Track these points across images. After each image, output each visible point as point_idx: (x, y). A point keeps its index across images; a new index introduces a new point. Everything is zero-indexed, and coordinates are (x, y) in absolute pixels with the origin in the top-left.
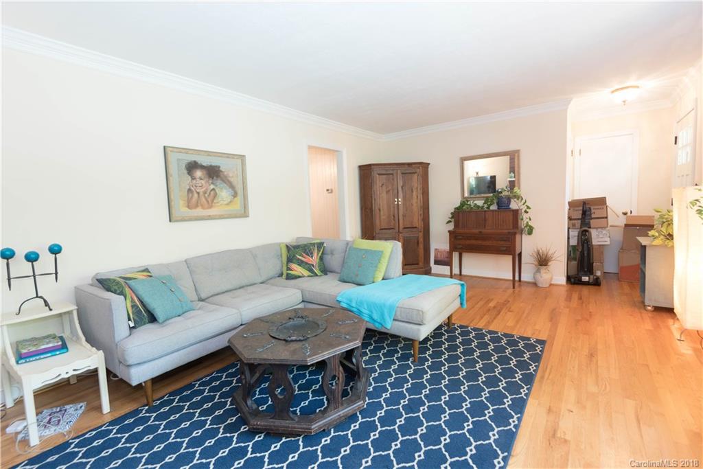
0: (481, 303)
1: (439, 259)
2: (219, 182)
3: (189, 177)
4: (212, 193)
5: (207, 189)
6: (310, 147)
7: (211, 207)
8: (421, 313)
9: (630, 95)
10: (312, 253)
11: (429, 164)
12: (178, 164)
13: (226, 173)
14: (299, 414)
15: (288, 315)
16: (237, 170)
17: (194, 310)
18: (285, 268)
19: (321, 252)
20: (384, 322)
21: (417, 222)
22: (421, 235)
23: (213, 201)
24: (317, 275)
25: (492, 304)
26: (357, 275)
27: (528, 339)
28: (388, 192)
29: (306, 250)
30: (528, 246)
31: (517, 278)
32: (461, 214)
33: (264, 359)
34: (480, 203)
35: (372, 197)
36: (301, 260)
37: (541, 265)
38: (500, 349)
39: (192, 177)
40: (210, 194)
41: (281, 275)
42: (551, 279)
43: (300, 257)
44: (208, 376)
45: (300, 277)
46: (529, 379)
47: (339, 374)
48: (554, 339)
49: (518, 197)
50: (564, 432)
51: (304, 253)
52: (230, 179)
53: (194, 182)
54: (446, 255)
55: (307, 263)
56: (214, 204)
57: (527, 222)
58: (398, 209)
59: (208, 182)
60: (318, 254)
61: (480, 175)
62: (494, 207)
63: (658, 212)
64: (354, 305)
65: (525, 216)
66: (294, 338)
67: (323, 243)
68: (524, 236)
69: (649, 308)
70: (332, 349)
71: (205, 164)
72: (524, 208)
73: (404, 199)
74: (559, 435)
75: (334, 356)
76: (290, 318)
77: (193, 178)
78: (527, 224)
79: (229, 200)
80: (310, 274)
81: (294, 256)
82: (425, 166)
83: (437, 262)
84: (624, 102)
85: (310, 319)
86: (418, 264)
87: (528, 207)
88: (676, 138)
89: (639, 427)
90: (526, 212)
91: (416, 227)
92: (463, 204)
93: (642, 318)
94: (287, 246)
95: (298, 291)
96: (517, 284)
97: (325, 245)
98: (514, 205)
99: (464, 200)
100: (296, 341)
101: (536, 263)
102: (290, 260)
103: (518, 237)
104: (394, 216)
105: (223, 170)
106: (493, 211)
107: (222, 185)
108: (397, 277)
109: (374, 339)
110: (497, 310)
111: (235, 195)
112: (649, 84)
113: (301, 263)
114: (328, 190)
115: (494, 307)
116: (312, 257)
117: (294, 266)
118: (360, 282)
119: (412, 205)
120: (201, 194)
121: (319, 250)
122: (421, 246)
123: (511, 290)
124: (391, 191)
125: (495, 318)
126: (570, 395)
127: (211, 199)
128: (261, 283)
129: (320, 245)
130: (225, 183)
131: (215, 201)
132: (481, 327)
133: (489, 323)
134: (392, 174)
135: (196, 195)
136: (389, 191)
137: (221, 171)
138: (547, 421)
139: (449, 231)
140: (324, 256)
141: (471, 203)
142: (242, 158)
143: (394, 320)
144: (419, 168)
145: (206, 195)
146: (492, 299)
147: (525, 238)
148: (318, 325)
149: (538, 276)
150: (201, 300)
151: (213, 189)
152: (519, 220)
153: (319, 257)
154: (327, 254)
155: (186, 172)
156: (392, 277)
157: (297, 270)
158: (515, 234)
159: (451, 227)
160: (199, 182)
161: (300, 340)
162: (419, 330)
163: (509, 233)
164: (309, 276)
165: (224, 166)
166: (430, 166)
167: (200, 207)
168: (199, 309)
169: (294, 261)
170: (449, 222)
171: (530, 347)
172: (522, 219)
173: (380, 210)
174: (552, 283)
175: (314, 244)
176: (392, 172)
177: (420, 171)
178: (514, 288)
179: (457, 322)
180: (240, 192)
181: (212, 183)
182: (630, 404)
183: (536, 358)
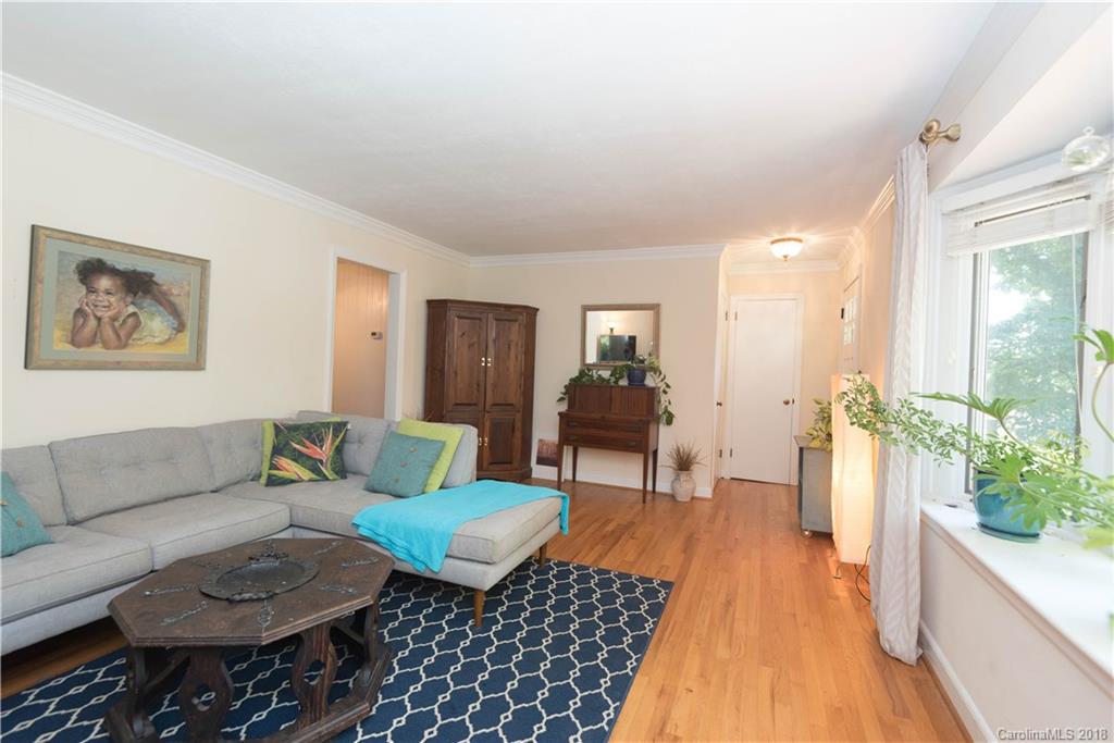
0: (597, 525)
1: (544, 455)
2: (147, 302)
3: (83, 289)
4: (131, 320)
5: (119, 312)
6: (341, 261)
7: (125, 346)
8: (490, 544)
9: (792, 249)
10: (322, 440)
11: (538, 310)
12: (60, 261)
13: (165, 288)
14: (243, 739)
15: (248, 552)
16: (189, 284)
17: (52, 543)
18: (266, 465)
19: (339, 439)
20: (431, 559)
21: (514, 396)
22: (519, 416)
23: (129, 335)
24: (327, 479)
25: (610, 528)
26: (397, 481)
27: (650, 581)
28: (471, 346)
29: (311, 433)
30: (667, 440)
31: (650, 488)
32: (578, 388)
33: (175, 639)
34: (606, 374)
35: (444, 351)
36: (300, 452)
37: (681, 469)
38: (608, 599)
39: (87, 289)
40: (124, 321)
41: (257, 477)
42: (694, 490)
43: (298, 447)
44: (63, 675)
45: (293, 481)
46: (640, 645)
47: (326, 658)
48: (684, 579)
49: (656, 370)
50: (676, 725)
51: (307, 439)
52: (172, 298)
53: (93, 297)
54: (555, 449)
55: (309, 457)
56: (130, 342)
57: (666, 407)
58: (486, 372)
59: (124, 300)
60: (333, 441)
61: (615, 333)
62: (624, 382)
63: (819, 403)
64: (381, 531)
65: (663, 398)
66: (247, 596)
67: (345, 424)
68: (661, 426)
69: (807, 533)
70: (317, 612)
71: (120, 267)
72: (663, 387)
73: (497, 358)
74: (668, 731)
75: (318, 626)
76: (251, 559)
77: (91, 290)
78: (666, 410)
79: (167, 337)
80: (314, 476)
81: (287, 443)
82: (531, 312)
83: (541, 461)
84: (785, 257)
85: (291, 559)
86: (511, 463)
87: (668, 386)
88: (843, 310)
89: (773, 707)
90: (665, 392)
91: (512, 405)
92: (582, 373)
93: (797, 547)
94: (275, 425)
95: (283, 506)
96: (649, 497)
97: (349, 427)
98: (650, 381)
99: (585, 368)
100: (251, 600)
101: (675, 466)
102: (277, 451)
103: (652, 428)
104: (478, 385)
105: (160, 282)
106: (622, 387)
107: (154, 309)
108: (465, 484)
109: (415, 590)
110: (615, 538)
111: (181, 328)
112: (814, 239)
113: (298, 457)
114: (374, 334)
115: (613, 532)
116: (321, 447)
117: (284, 462)
118: (400, 493)
119: (508, 369)
120: (106, 320)
121: (335, 436)
122: (518, 434)
123: (640, 506)
124: (476, 345)
125: (610, 549)
126: (693, 664)
127: (125, 333)
128: (212, 492)
129: (339, 427)
130: (161, 304)
131: (135, 336)
132: (587, 564)
133: (601, 557)
134: (480, 319)
135: (92, 322)
136: (473, 345)
137: (157, 284)
138: (656, 708)
139: (560, 414)
140: (347, 446)
141: (594, 373)
142: (203, 265)
143: (447, 556)
144: (521, 314)
145: (117, 324)
146: (612, 520)
147: (663, 429)
148: (303, 570)
149: (677, 486)
150: (74, 523)
151: (134, 314)
152: (656, 404)
153: (334, 447)
154: (353, 443)
155: (76, 277)
156: (458, 483)
157: (290, 468)
158: (648, 423)
159: (564, 407)
160: (103, 297)
161: (260, 600)
162: (485, 573)
163: (641, 421)
164: (311, 480)
165: (163, 274)
166: (539, 313)
167: (100, 345)
168: (61, 542)
169: (285, 452)
170: (561, 399)
171: (650, 593)
172: (660, 402)
173: (456, 373)
174: (696, 495)
175: (328, 423)
176: (478, 316)
177: (523, 318)
178: (644, 502)
179: (554, 556)
180: (190, 322)
181: (133, 303)
182: (767, 673)
183: (656, 611)
